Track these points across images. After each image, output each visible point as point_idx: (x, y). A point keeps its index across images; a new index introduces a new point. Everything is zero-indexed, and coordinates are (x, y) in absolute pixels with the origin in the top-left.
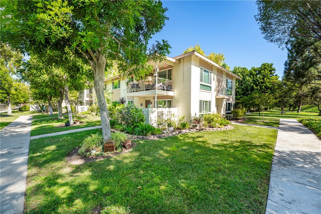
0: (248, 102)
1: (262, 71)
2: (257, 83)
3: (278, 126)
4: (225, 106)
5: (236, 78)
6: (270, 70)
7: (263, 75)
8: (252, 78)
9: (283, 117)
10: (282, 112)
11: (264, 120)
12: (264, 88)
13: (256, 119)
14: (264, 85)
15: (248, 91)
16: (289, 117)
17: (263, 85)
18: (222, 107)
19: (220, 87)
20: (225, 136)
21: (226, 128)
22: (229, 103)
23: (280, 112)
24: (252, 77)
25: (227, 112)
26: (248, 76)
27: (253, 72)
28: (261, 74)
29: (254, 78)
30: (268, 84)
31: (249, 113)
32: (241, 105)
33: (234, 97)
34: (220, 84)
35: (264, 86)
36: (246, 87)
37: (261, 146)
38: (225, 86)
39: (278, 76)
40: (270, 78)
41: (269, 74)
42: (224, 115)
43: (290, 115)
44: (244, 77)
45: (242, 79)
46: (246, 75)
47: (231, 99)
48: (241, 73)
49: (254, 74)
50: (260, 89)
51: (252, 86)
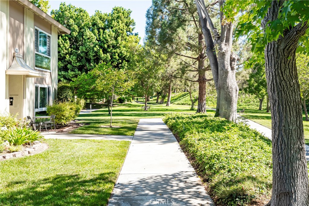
0: (87, 87)
1: (114, 23)
2: (106, 46)
3: (133, 134)
4: (33, 97)
5: (58, 28)
6: (127, 22)
7: (116, 32)
8: (97, 35)
9: (145, 115)
10: (146, 106)
11: (112, 125)
12: (118, 58)
13: (99, 123)
14: (117, 52)
15: (89, 61)
16: (154, 115)
17: (115, 51)
18: (24, 97)
19: (20, 47)
20: (21, 173)
21: (28, 149)
22: (43, 89)
23: (143, 106)
24: (96, 31)
25: (39, 110)
26: (89, 28)
27: (99, 21)
28: (112, 28)
29: (99, 35)
30: (124, 50)
31: (91, 111)
32: (70, 94)
33: (55, 74)
34: (19, 41)
35: (117, 54)
36: (86, 53)
37: (93, 181)
38: (32, 46)
39: (139, 36)
40: (128, 38)
41: (125, 31)
42: (29, 118)
43: (157, 111)
44: (81, 29)
45: (77, 34)
46: (84, 26)
47: (48, 80)
48: (74, 20)
49: (100, 26)
50: (112, 59)
51: (96, 52)
